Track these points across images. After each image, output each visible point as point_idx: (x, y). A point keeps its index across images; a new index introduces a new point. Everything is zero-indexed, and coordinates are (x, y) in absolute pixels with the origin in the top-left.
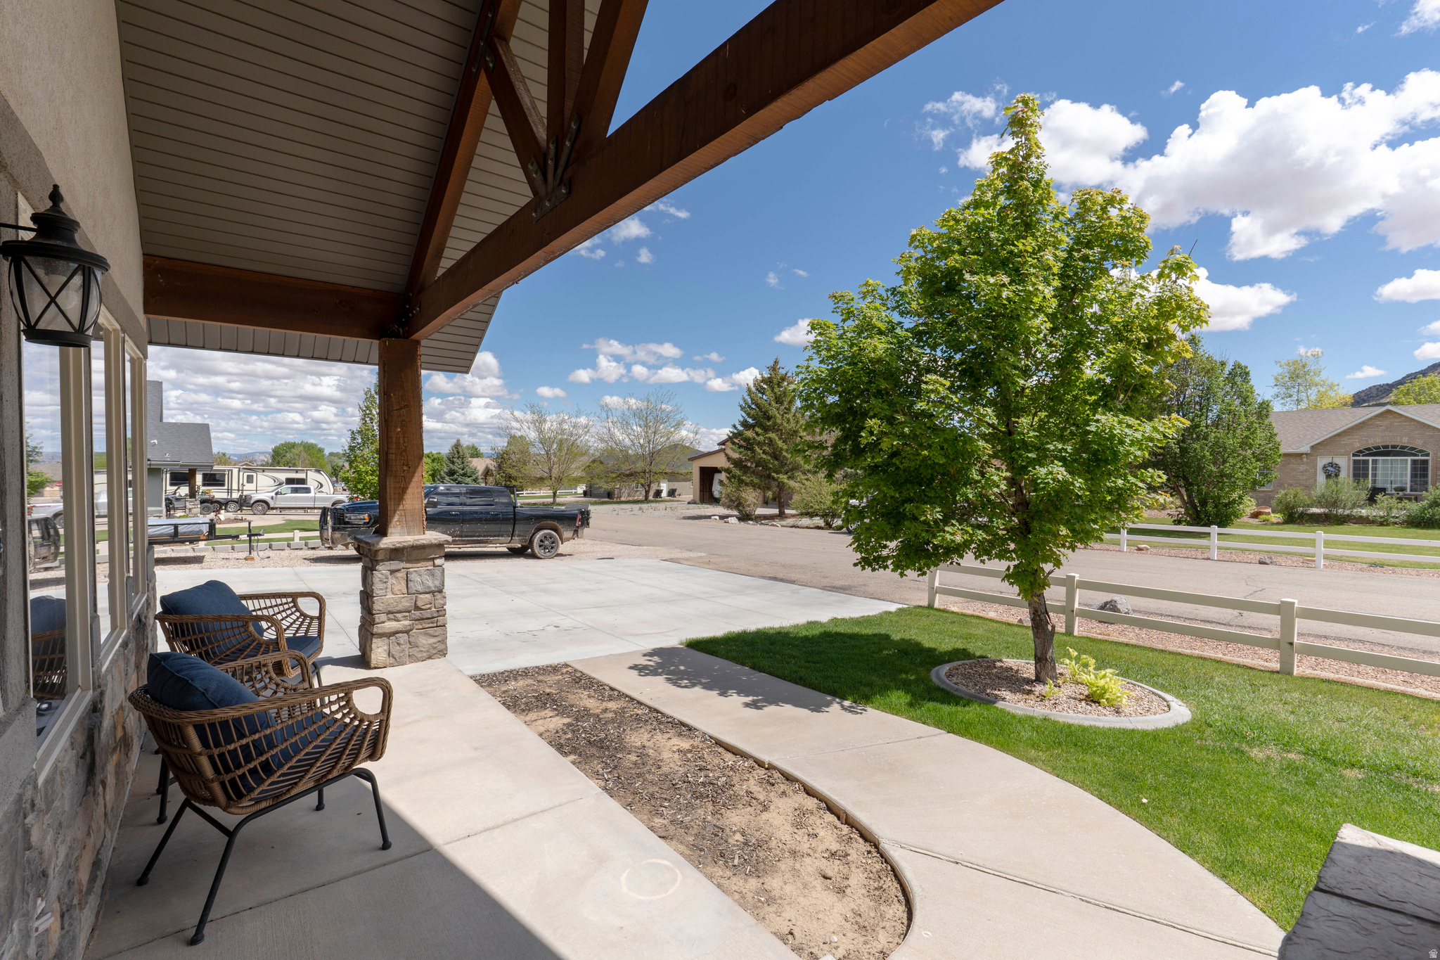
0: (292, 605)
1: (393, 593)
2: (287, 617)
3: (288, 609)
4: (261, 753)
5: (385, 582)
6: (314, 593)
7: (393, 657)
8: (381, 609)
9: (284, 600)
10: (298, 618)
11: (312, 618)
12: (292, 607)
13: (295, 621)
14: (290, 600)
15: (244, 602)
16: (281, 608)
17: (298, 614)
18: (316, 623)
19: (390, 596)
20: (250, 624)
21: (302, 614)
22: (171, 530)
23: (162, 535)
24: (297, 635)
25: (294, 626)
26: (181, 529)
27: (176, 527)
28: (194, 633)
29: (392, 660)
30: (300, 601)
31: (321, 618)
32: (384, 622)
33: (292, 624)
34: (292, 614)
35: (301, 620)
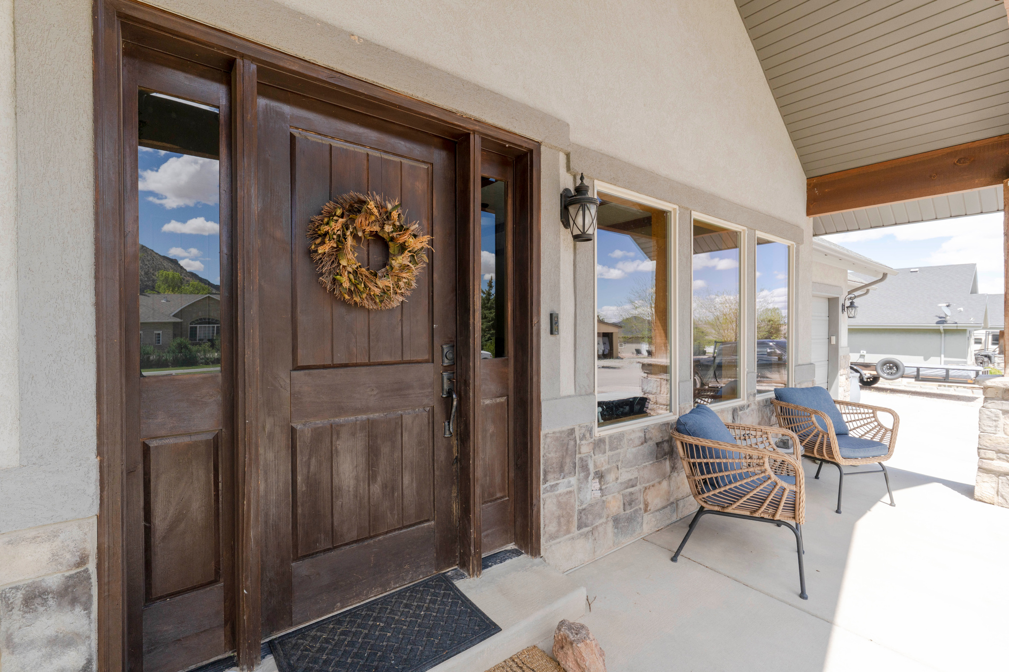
0: (872, 415)
1: (1005, 433)
2: (867, 424)
3: (869, 418)
4: (721, 471)
5: (995, 421)
6: (890, 410)
7: (1002, 496)
8: (988, 445)
9: (866, 411)
10: (876, 427)
11: (886, 430)
12: (872, 417)
13: (873, 428)
14: (871, 411)
15: (838, 406)
16: (864, 416)
17: (876, 423)
18: (889, 434)
19: (1001, 434)
20: (813, 416)
21: (879, 425)
22: (943, 373)
23: (936, 375)
24: (874, 440)
25: (872, 432)
26: (951, 373)
27: (947, 371)
28: (792, 415)
29: (1001, 500)
30: (879, 414)
31: (894, 431)
32: (992, 460)
33: (871, 430)
34: (871, 422)
35: (877, 429)
